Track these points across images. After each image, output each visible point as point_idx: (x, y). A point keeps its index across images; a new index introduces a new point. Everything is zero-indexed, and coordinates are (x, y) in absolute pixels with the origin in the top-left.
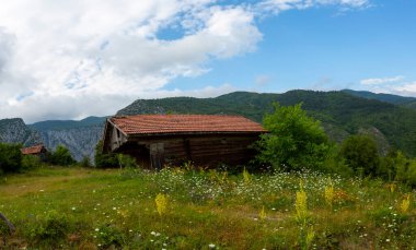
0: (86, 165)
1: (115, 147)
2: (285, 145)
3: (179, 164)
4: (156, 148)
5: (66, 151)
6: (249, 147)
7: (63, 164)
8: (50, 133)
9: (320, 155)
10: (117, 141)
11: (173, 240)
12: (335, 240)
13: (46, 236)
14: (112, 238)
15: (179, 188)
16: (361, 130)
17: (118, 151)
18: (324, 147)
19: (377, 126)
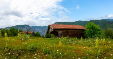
0: (43, 37)
1: (50, 32)
2: (91, 32)
3: (65, 36)
4: (60, 32)
5: (39, 33)
6: (82, 32)
7: (38, 36)
8: (35, 29)
9: (99, 34)
10: (51, 30)
11: (63, 53)
12: (105, 53)
13: (31, 51)
14: (47, 52)
15: (65, 41)
16: (108, 28)
17: (51, 33)
18: (100, 31)
19: (112, 27)
